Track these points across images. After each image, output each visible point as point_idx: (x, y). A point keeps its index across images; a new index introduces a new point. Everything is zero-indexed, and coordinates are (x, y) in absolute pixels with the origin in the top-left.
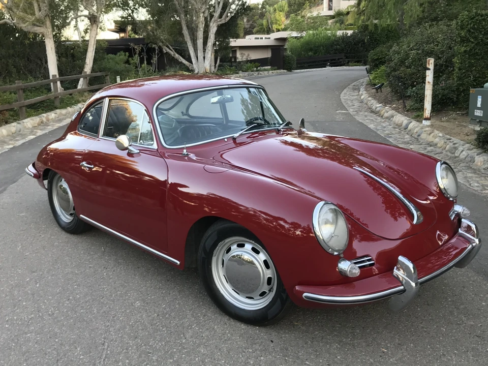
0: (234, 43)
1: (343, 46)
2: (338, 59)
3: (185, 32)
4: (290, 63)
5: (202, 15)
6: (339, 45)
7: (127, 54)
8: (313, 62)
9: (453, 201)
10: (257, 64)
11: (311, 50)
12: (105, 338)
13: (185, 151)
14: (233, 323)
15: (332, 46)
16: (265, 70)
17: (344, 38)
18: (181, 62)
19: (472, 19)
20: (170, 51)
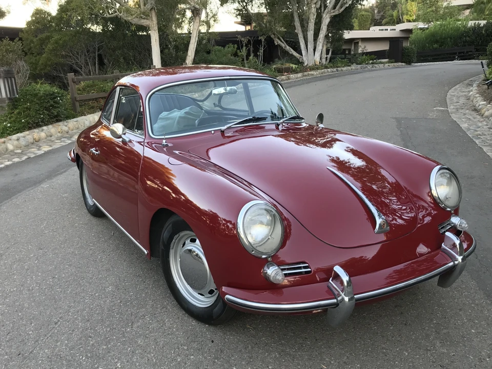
0: (348, 35)
1: (474, 38)
2: (467, 52)
3: (297, 24)
4: (409, 56)
5: (313, 6)
6: (469, 37)
7: (236, 46)
8: (438, 55)
9: (450, 211)
10: (373, 56)
11: (437, 42)
12: (60, 318)
13: (164, 141)
14: (186, 318)
15: (460, 38)
16: (381, 63)
17: (476, 30)
18: (292, 55)
20: (281, 43)
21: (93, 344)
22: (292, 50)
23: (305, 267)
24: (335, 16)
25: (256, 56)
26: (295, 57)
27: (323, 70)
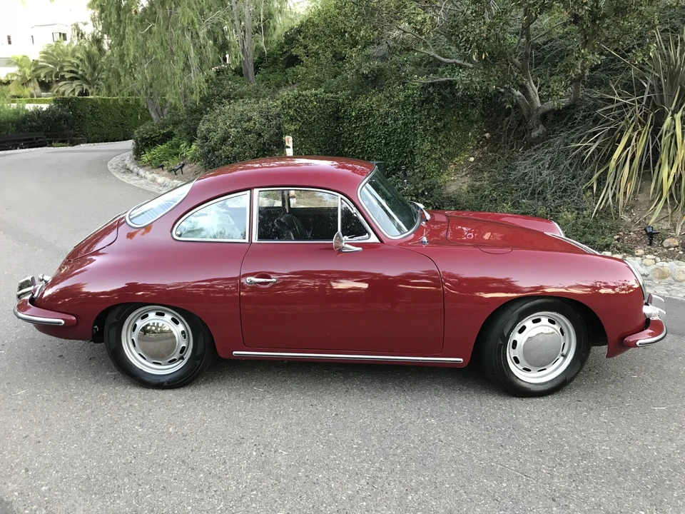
1: (40, 122)
2: (37, 139)
6: (34, 122)
17: (38, 113)
19: (296, 99)
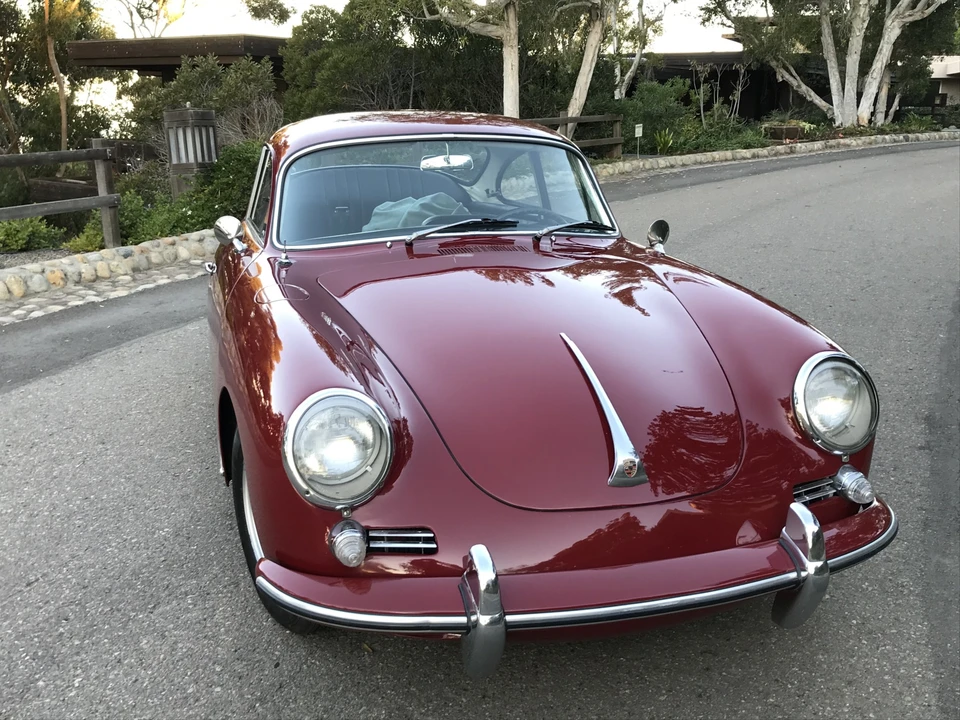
3: (827, 40)
5: (863, 2)
13: (284, 255)
18: (812, 103)
20: (791, 79)
21: (62, 634)
22: (813, 93)
23: (427, 540)
24: (914, 24)
25: (727, 102)
26: (818, 108)
27: (873, 138)
